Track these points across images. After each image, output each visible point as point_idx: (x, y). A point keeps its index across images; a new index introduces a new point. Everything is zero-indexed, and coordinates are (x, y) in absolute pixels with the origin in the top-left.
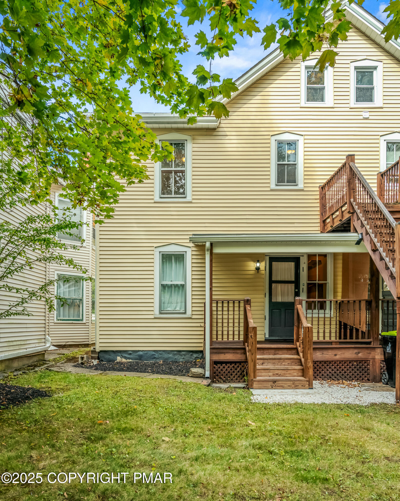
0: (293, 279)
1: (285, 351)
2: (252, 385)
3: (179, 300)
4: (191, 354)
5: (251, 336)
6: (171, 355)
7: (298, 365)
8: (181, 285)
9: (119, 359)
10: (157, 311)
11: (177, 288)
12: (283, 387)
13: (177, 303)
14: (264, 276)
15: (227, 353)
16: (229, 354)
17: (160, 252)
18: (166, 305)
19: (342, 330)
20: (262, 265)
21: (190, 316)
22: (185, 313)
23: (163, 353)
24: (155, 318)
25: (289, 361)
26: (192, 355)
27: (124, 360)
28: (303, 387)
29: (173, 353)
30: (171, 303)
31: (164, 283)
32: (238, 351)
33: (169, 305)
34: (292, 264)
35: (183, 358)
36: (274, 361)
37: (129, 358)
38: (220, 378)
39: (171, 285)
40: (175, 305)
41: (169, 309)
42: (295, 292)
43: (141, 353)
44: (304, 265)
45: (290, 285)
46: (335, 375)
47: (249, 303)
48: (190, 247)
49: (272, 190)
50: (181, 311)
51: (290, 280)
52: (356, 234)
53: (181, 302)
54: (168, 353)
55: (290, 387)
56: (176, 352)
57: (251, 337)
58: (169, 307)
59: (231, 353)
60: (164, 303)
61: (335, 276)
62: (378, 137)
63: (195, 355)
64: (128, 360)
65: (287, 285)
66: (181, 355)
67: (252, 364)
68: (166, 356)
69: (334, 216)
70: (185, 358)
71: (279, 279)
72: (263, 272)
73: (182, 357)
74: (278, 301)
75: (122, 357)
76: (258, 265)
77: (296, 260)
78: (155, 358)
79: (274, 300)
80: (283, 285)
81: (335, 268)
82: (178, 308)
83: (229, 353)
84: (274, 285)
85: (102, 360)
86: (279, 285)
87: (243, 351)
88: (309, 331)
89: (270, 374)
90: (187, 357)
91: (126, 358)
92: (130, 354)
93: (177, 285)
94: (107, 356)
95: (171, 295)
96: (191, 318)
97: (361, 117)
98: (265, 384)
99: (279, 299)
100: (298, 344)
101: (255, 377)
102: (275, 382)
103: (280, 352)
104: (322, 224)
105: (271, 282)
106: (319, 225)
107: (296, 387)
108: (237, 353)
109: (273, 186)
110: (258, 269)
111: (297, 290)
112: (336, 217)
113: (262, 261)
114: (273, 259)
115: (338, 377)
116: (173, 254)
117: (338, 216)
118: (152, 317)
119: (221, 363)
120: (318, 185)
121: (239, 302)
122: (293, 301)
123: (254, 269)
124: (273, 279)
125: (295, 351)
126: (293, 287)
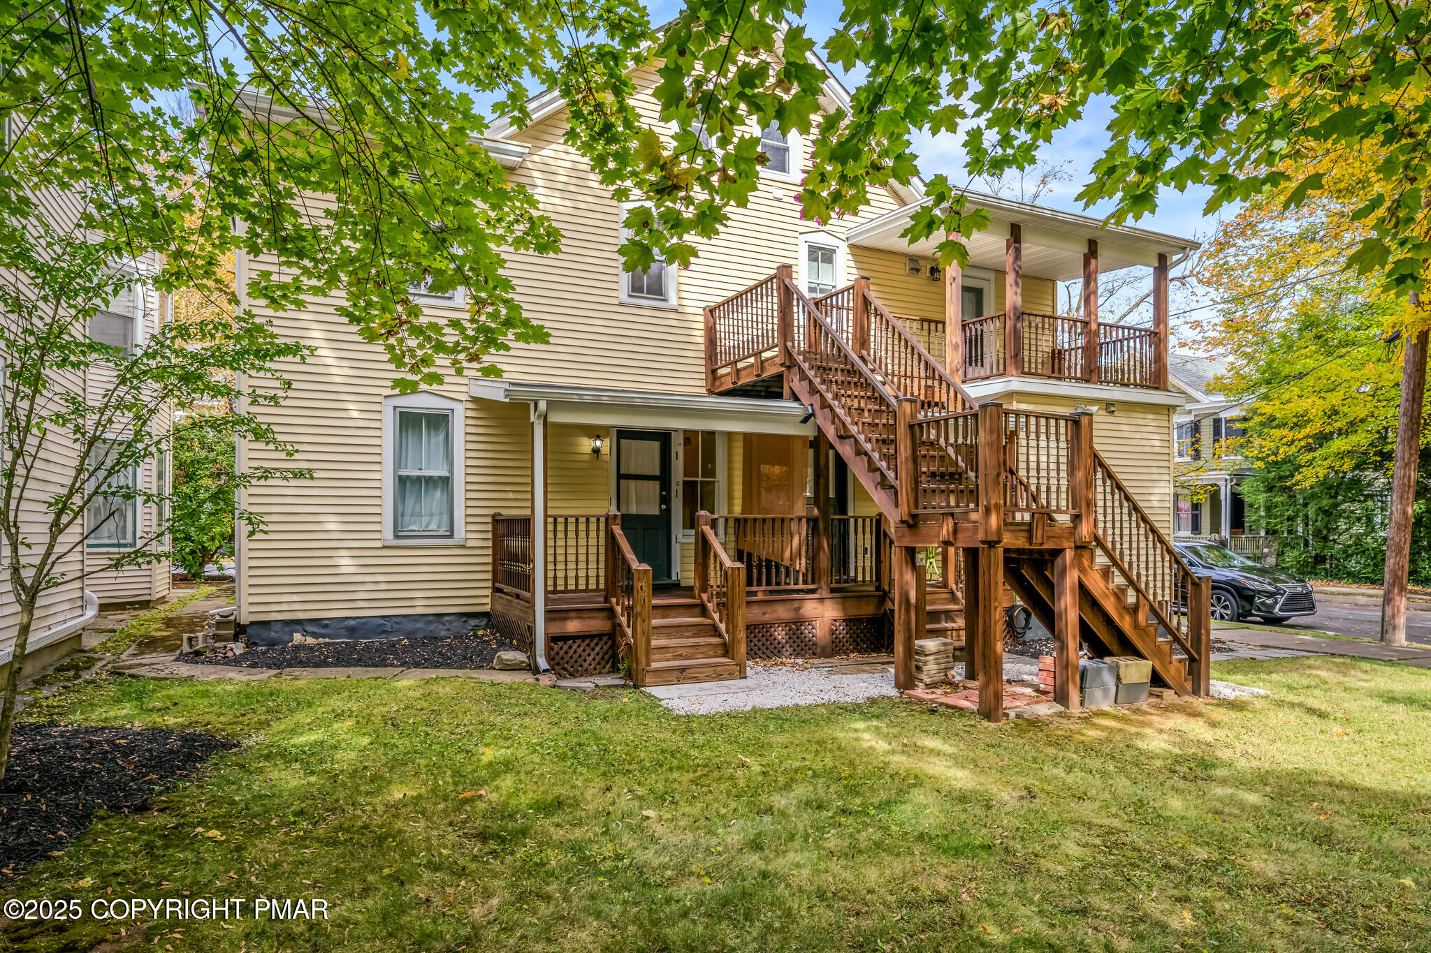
0: (657, 473)
1: (681, 610)
2: (643, 680)
3: (436, 509)
4: (463, 619)
5: (641, 587)
6: (419, 625)
7: (714, 636)
8: (442, 477)
9: (298, 638)
10: (389, 534)
11: (431, 484)
12: (697, 680)
13: (431, 515)
14: (606, 466)
15: (576, 618)
17: (395, 408)
18: (407, 519)
19: (764, 570)
20: (605, 445)
21: (462, 542)
22: (451, 536)
23: (402, 620)
24: (385, 547)
25: (694, 630)
26: (465, 621)
27: (310, 640)
28: (731, 676)
29: (424, 619)
30: (420, 515)
31: (404, 472)
32: (598, 614)
33: (414, 519)
34: (656, 445)
35: (448, 630)
36: (669, 630)
37: (324, 636)
38: (564, 669)
39: (419, 479)
40: (427, 518)
41: (412, 527)
42: (661, 496)
43: (352, 622)
44: (678, 448)
45: (651, 482)
46: (764, 648)
47: (617, 522)
48: (462, 401)
49: (622, 304)
50: (442, 533)
51: (651, 473)
52: (795, 405)
53: (442, 514)
54: (415, 621)
55: (709, 678)
56: (431, 618)
57: (641, 589)
58: (414, 524)
59: (585, 618)
60: (403, 515)
61: (730, 469)
62: (796, 235)
63: (473, 622)
64: (321, 640)
65: (646, 482)
66: (444, 624)
67: (644, 639)
68: (410, 626)
69: (740, 365)
70: (452, 628)
71: (632, 471)
72: (607, 458)
74: (631, 512)
75: (306, 633)
76: (598, 443)
77: (664, 437)
78: (384, 632)
79: (624, 509)
80: (640, 482)
81: (730, 455)
82: (433, 526)
83: (581, 618)
84: (622, 482)
85: (255, 644)
86: (633, 483)
87: (606, 614)
89: (669, 656)
90: (457, 625)
91: (314, 635)
92: (326, 626)
93: (431, 477)
94: (265, 633)
95: (418, 499)
96: (463, 547)
97: (770, 196)
98: (667, 676)
99: (633, 510)
100: (705, 596)
101: (648, 665)
102: (683, 670)
103: (673, 613)
104: (710, 376)
105: (620, 477)
106: (703, 376)
107: (719, 677)
108: (596, 618)
109: (624, 297)
110: (596, 451)
111: (664, 493)
112: (745, 368)
113: (606, 437)
114: (624, 434)
115: (768, 652)
116: (424, 414)
117: (752, 366)
118: (379, 544)
119: (565, 638)
120: (703, 304)
121: (598, 520)
122: (657, 513)
123: (589, 451)
124: (622, 472)
125: (698, 610)
126: (658, 487)
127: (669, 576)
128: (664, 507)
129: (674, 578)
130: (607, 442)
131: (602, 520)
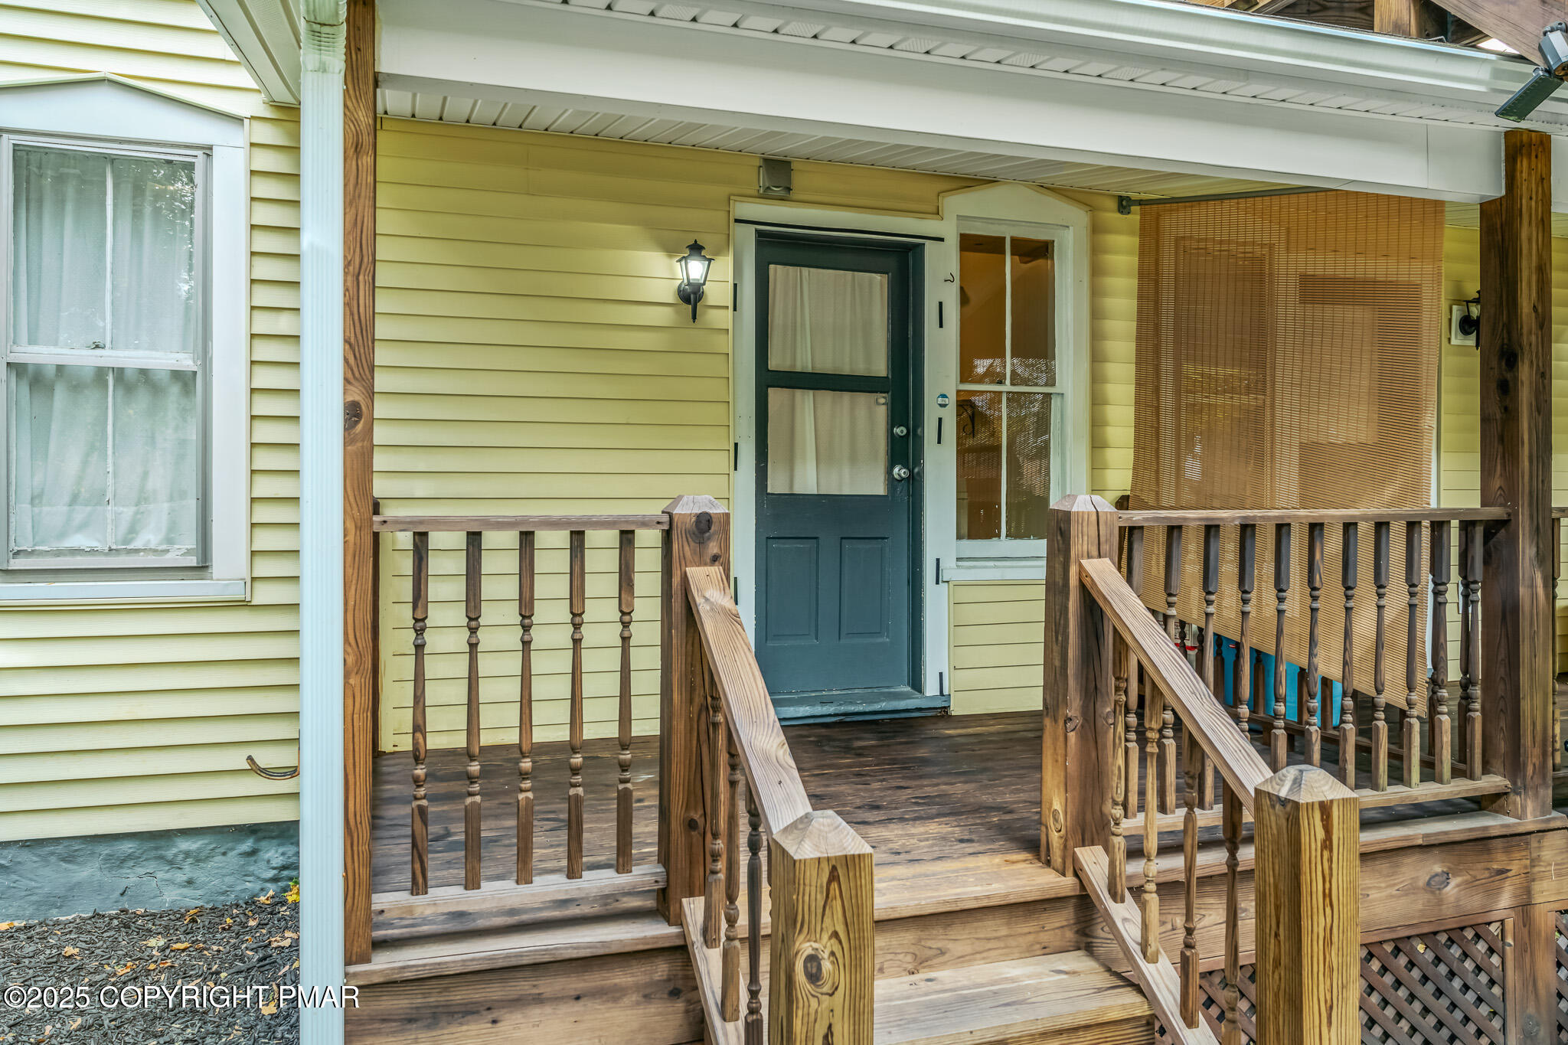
0: (880, 367)
3: (159, 481)
4: (247, 845)
5: (813, 959)
6: (86, 872)
8: (177, 375)
11: (142, 398)
13: (142, 499)
14: (724, 344)
15: (518, 1003)
16: (536, 1012)
20: (716, 278)
21: (237, 593)
22: (202, 568)
23: (25, 856)
26: (253, 853)
29: (105, 850)
30: (99, 498)
31: (39, 356)
32: (620, 977)
33: (80, 513)
34: (875, 284)
35: (190, 882)
39: (101, 373)
40: (128, 512)
41: (76, 542)
42: (892, 439)
44: (946, 288)
45: (863, 399)
47: (713, 548)
48: (239, 120)
50: (172, 559)
51: (861, 369)
53: (176, 495)
54: (69, 859)
57: (814, 977)
58: (82, 527)
59: (557, 999)
61: (1099, 359)
65: (846, 398)
70: (200, 875)
71: (804, 362)
72: (723, 319)
73: (180, 877)
74: (799, 489)
76: (696, 269)
77: (897, 257)
79: (776, 485)
80: (826, 398)
82: (149, 537)
83: (539, 1000)
84: (773, 393)
86: (805, 400)
87: (661, 969)
88: (1327, 844)
90: (219, 872)
93: (145, 376)
95: (96, 447)
96: (243, 605)
99: (808, 480)
100: (1092, 864)
105: (768, 379)
108: (610, 995)
110: (692, 296)
111: (900, 431)
113: (719, 252)
114: (777, 245)
116: (112, 160)
121: (627, 537)
122: (879, 488)
123: (670, 297)
124: (775, 363)
125: (1061, 920)
126: (881, 413)
127: (917, 684)
128: (899, 471)
129: (931, 688)
130: (724, 267)
131: (648, 540)
